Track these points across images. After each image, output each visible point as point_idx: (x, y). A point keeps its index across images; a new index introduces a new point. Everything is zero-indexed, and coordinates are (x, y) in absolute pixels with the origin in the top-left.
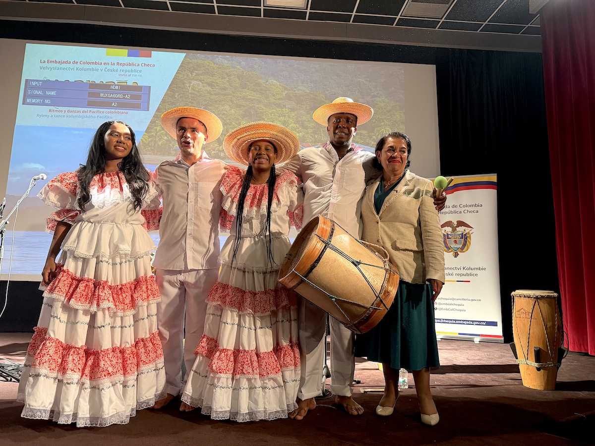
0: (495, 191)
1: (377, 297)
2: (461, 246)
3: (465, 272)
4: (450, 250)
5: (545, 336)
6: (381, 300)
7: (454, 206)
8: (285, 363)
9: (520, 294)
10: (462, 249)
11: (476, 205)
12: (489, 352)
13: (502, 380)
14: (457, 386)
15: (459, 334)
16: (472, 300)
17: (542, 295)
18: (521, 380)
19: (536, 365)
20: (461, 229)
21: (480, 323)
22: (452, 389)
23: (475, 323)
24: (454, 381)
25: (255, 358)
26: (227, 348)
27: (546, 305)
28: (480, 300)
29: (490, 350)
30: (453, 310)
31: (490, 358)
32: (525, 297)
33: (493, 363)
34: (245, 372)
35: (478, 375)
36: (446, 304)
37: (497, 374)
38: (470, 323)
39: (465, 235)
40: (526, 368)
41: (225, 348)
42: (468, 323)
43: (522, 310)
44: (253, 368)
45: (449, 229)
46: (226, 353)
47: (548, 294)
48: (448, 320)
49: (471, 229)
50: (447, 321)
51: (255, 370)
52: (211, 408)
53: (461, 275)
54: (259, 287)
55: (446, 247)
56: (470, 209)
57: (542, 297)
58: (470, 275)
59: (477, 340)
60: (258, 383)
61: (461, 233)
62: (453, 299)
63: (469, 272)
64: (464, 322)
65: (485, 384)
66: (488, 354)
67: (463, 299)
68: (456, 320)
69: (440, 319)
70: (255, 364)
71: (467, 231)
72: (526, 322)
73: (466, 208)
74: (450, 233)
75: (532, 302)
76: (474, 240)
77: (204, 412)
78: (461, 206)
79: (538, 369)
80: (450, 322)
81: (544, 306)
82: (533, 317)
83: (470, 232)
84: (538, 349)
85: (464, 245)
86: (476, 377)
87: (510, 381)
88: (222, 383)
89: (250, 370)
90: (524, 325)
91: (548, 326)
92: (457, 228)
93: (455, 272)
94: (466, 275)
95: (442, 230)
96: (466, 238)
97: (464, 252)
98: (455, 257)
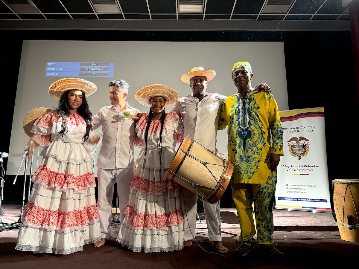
0: (324, 117)
1: (218, 183)
2: (302, 152)
3: (305, 168)
4: (296, 155)
5: (354, 208)
6: (220, 185)
7: (297, 128)
8: (171, 221)
9: (337, 181)
10: (303, 154)
11: (311, 127)
12: (322, 218)
13: (328, 235)
14: (298, 239)
15: (303, 207)
16: (310, 186)
17: (351, 182)
18: (340, 235)
19: (349, 226)
20: (302, 142)
21: (316, 200)
22: (294, 240)
23: (313, 200)
24: (297, 236)
25: (154, 218)
26: (141, 213)
27: (354, 188)
28: (315, 186)
29: (323, 217)
30: (298, 192)
31: (321, 222)
32: (340, 183)
33: (323, 225)
34: (149, 226)
35: (312, 232)
36: (294, 189)
37: (325, 232)
38: (309, 200)
39: (305, 145)
40: (342, 228)
41: (140, 213)
42: (308, 200)
43: (339, 192)
44: (153, 223)
45: (294, 142)
46: (140, 216)
47: (356, 181)
49: (309, 142)
50: (295, 199)
51: (154, 225)
52: (133, 246)
53: (303, 170)
54: (157, 179)
55: (293, 153)
56: (307, 129)
57: (352, 183)
58: (309, 170)
59: (314, 211)
60: (156, 232)
61: (302, 144)
62: (298, 186)
63: (308, 168)
64: (306, 200)
65: (316, 238)
66: (321, 220)
67: (305, 186)
68: (300, 199)
69: (290, 198)
70: (154, 222)
71: (306, 143)
72: (342, 199)
73: (305, 129)
74: (295, 144)
75: (345, 186)
76: (311, 149)
77: (129, 248)
78: (302, 127)
79: (350, 229)
80: (297, 199)
81: (353, 189)
82: (346, 196)
83: (308, 144)
84: (350, 216)
85: (305, 152)
86: (311, 234)
87: (333, 236)
88: (139, 232)
89: (152, 225)
90: (340, 201)
91: (356, 202)
92: (300, 141)
93: (299, 168)
94: (306, 170)
95: (290, 143)
96: (306, 147)
97: (305, 156)
98: (299, 159)
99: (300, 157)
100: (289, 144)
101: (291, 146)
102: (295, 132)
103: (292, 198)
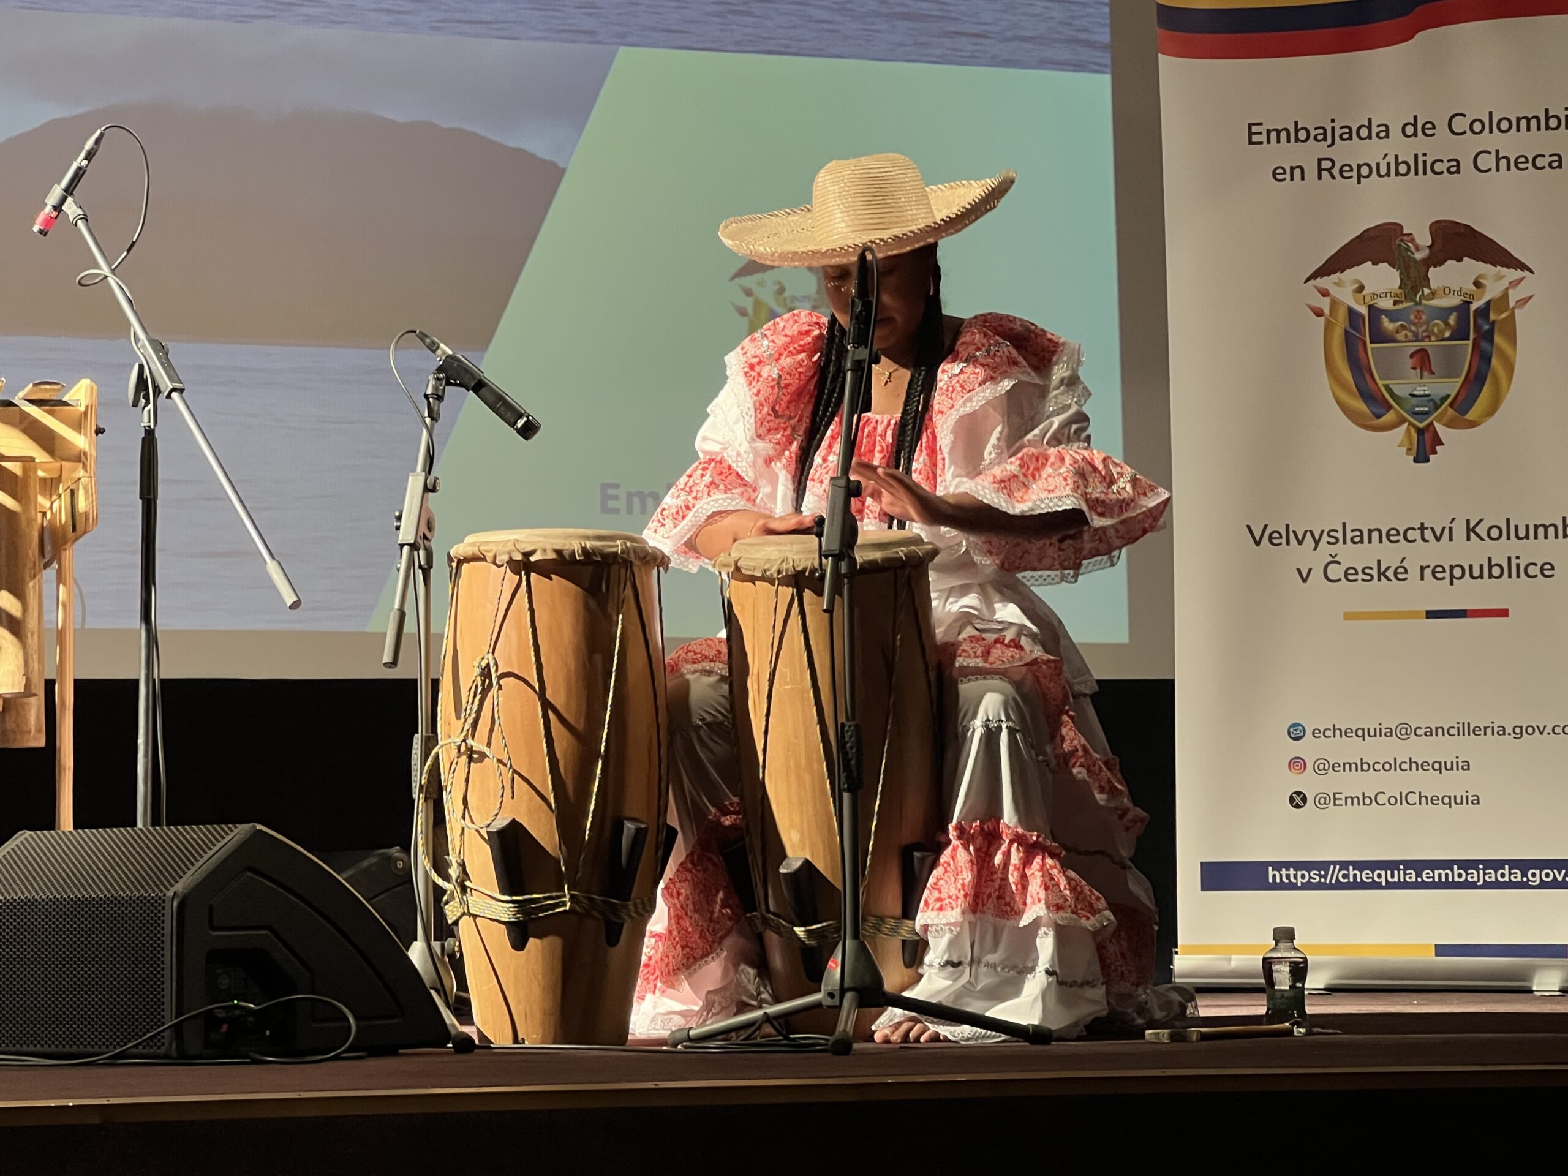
2: (1452, 387)
3: (1475, 553)
4: (1390, 417)
7: (1415, 128)
10: (1462, 405)
11: (1547, 121)
15: (1442, 950)
16: (1520, 732)
20: (1455, 278)
23: (1536, 876)
30: (1402, 799)
36: (1363, 766)
38: (1506, 874)
39: (1484, 312)
42: (1492, 876)
45: (1381, 280)
48: (1373, 865)
49: (1519, 274)
50: (1366, 876)
53: (1453, 574)
55: (1366, 396)
56: (1513, 144)
58: (1513, 569)
59: (1549, 979)
61: (1455, 301)
62: (1404, 731)
63: (1500, 551)
64: (1473, 876)
67: (1467, 729)
68: (1419, 866)
69: (1323, 866)
71: (1492, 291)
73: (1490, 140)
74: (1386, 304)
76: (1535, 348)
78: (1459, 124)
80: (1383, 876)
83: (1514, 296)
85: (1476, 380)
92: (1432, 272)
93: (1418, 554)
94: (1490, 570)
95: (1339, 284)
96: (1489, 336)
97: (1472, 424)
98: (1421, 457)
99: (1428, 436)
100: (1325, 304)
101: (1342, 322)
102: (1397, 168)
103: (1344, 865)
